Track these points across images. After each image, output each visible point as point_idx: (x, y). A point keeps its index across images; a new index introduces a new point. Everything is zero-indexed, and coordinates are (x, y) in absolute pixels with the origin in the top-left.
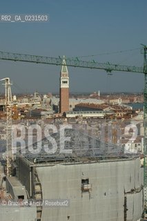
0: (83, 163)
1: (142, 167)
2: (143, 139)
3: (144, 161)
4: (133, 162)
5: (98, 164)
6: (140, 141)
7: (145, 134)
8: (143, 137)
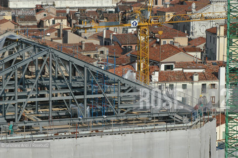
0: (57, 136)
1: (221, 146)
2: (223, 71)
3: (226, 133)
4: (195, 133)
5: (97, 138)
6: (216, 75)
7: (230, 55)
8: (223, 64)
